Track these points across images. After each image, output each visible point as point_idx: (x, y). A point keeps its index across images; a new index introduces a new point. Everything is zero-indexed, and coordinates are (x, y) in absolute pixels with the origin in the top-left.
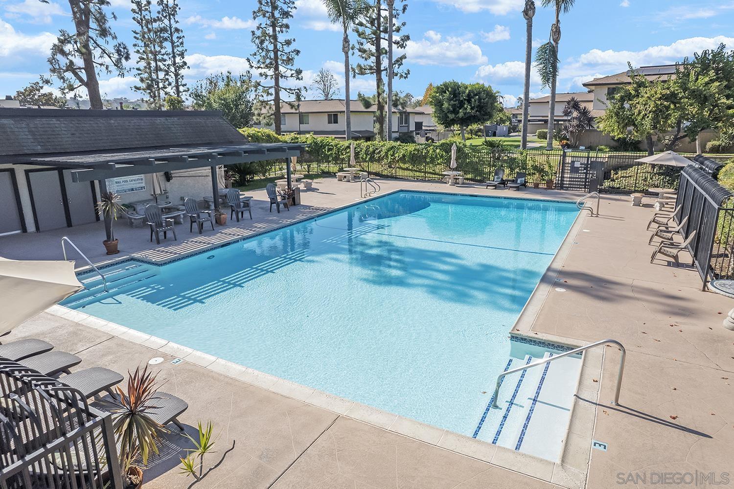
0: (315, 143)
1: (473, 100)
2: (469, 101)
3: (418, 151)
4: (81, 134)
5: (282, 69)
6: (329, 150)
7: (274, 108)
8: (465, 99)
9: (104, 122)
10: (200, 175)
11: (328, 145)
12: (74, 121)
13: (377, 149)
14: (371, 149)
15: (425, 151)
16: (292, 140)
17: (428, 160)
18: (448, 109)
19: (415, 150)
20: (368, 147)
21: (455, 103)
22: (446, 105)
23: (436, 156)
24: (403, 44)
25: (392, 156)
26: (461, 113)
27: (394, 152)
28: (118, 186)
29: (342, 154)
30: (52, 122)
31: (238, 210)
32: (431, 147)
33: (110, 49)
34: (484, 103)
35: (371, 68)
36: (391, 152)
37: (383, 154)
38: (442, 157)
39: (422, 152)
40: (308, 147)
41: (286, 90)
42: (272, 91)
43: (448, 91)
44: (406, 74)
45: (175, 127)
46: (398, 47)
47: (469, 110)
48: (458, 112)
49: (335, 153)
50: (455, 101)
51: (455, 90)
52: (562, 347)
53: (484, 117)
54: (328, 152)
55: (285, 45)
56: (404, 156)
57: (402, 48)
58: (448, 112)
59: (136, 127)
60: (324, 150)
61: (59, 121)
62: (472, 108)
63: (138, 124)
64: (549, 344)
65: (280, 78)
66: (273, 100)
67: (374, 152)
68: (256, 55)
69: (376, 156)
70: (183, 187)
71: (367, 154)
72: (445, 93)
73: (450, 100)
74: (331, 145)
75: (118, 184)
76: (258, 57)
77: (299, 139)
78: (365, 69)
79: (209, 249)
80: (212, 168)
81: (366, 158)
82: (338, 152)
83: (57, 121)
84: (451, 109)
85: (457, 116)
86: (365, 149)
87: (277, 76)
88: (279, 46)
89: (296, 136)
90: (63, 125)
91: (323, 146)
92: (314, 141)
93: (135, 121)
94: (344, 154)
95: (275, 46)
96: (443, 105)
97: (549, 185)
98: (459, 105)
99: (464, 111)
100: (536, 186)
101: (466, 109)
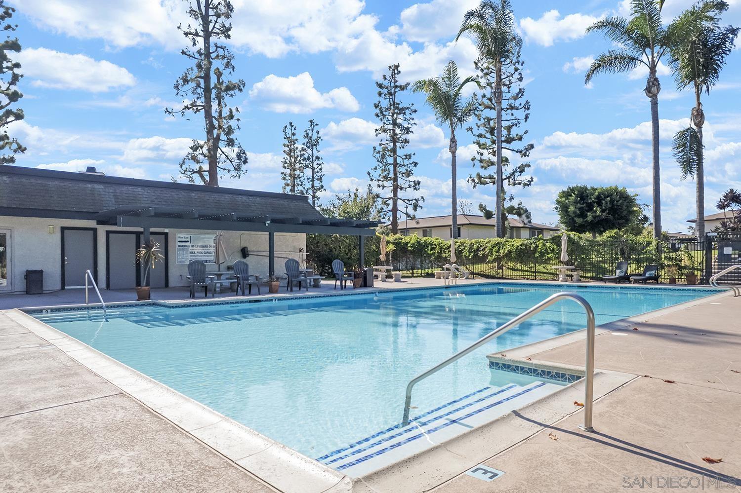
0: (418, 242)
1: (604, 202)
2: (599, 204)
3: (526, 245)
4: (159, 201)
5: (400, 182)
6: (432, 249)
7: (391, 218)
8: (594, 202)
9: (186, 194)
10: (280, 256)
11: (432, 245)
12: (157, 191)
13: (481, 246)
14: (475, 247)
15: (533, 245)
16: (395, 240)
17: (536, 255)
18: (574, 212)
21: (582, 206)
22: (572, 209)
23: (546, 250)
24: (526, 153)
25: (497, 252)
26: (590, 216)
27: (499, 249)
28: (191, 256)
30: (137, 190)
31: (293, 279)
32: (541, 241)
33: (233, 155)
34: (617, 206)
35: (491, 177)
36: (496, 249)
37: (487, 251)
38: (553, 251)
39: (530, 247)
40: (411, 247)
41: (404, 202)
42: (391, 202)
43: (574, 194)
44: (529, 181)
45: (255, 206)
46: (522, 157)
47: (598, 213)
48: (586, 216)
49: (438, 252)
50: (583, 204)
51: (583, 193)
52: (563, 376)
53: (619, 221)
54: (430, 251)
55: (405, 159)
56: (510, 252)
57: (525, 156)
58: (575, 216)
59: (216, 201)
60: (426, 250)
61: (144, 190)
62: (603, 211)
63: (217, 199)
64: (543, 372)
65: (399, 190)
66: (391, 211)
67: (478, 249)
68: (376, 169)
69: (480, 253)
70: (259, 266)
72: (571, 196)
73: (576, 202)
74: (435, 244)
75: (192, 254)
76: (379, 171)
77: (403, 240)
78: (484, 178)
79: (234, 302)
80: (270, 234)
81: (469, 256)
82: (441, 251)
83: (141, 189)
84: (579, 212)
85: (585, 220)
87: (396, 188)
88: (399, 160)
89: (400, 236)
90: (146, 193)
91: (426, 245)
92: (417, 240)
93: (216, 197)
94: (447, 252)
95: (395, 160)
96: (569, 209)
97: (691, 280)
98: (587, 208)
99: (594, 214)
100: (673, 281)
101: (595, 212)
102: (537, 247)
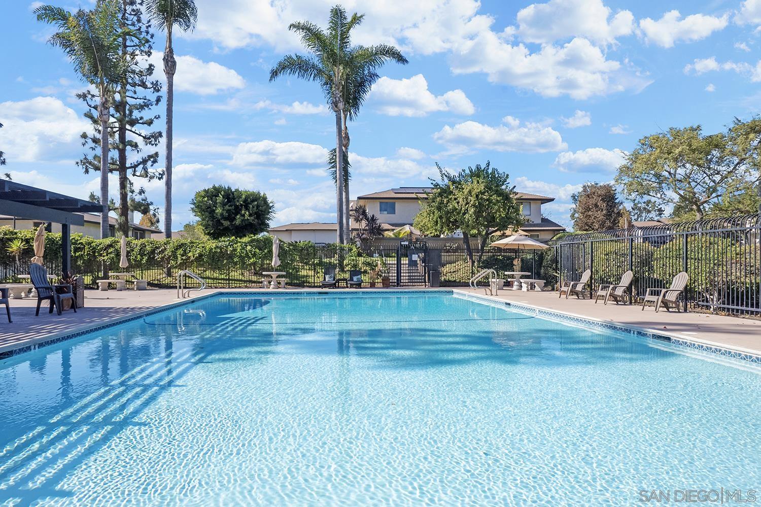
1: (251, 206)
2: (247, 208)
3: (221, 248)
8: (241, 205)
13: (157, 248)
14: (148, 248)
17: (236, 260)
18: (222, 214)
19: (217, 247)
20: (143, 246)
21: (230, 208)
22: (219, 211)
23: (247, 254)
25: (183, 255)
26: (238, 220)
29: (101, 255)
32: (239, 244)
34: (262, 211)
36: (180, 251)
37: (168, 252)
39: (227, 251)
43: (221, 194)
47: (247, 217)
48: (234, 219)
49: (88, 255)
50: (231, 206)
56: (201, 255)
58: (223, 219)
62: (250, 215)
67: (153, 252)
69: (158, 257)
71: (142, 255)
73: (223, 205)
74: (81, 243)
82: (94, 252)
84: (226, 214)
85: (233, 223)
86: (138, 248)
94: (105, 254)
97: (386, 283)
98: (234, 211)
99: (242, 218)
100: (373, 285)
101: (244, 216)
102: (235, 250)
